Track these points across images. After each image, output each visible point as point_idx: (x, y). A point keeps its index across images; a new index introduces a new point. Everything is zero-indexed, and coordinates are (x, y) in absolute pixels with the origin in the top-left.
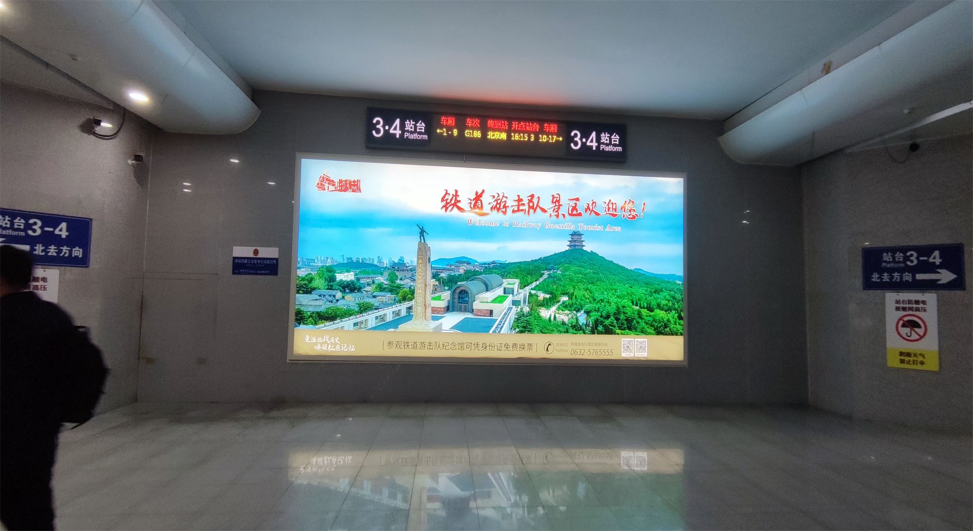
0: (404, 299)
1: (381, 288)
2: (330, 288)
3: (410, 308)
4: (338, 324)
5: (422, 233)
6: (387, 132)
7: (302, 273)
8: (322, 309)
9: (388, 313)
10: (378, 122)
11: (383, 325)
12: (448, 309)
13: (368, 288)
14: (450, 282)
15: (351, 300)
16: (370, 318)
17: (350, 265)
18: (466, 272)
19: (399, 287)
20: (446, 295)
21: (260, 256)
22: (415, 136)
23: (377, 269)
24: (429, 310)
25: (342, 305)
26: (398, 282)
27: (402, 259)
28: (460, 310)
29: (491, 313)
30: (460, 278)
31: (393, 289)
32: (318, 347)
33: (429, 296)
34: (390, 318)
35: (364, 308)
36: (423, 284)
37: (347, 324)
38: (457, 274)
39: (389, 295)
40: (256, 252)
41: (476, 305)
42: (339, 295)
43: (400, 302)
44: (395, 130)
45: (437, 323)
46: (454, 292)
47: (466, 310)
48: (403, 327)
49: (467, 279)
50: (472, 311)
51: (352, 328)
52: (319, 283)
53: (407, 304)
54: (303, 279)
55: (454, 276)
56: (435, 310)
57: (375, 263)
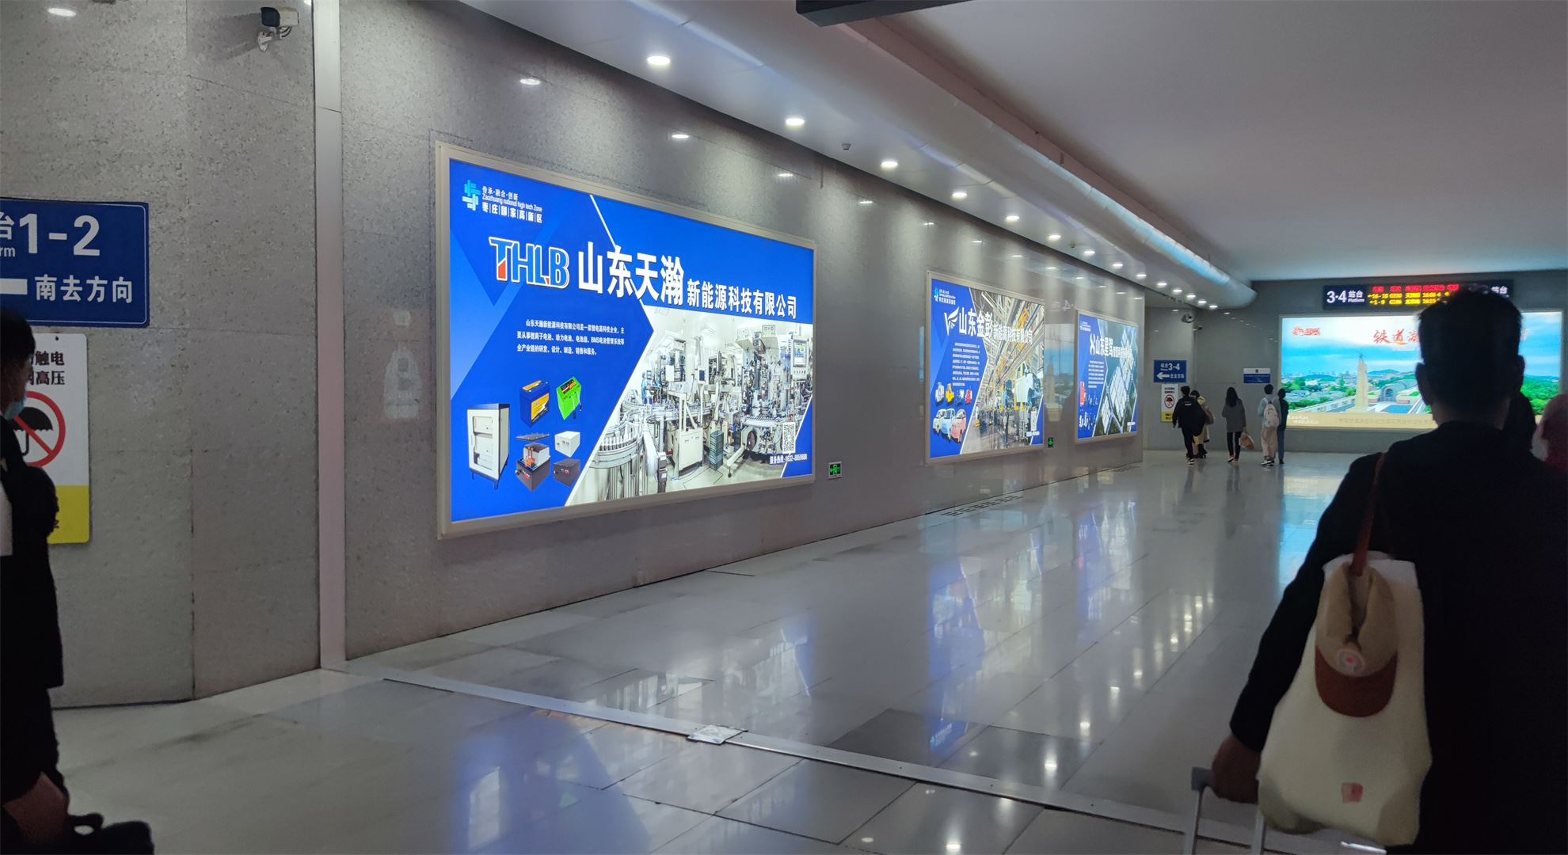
0: (1349, 395)
1: (1334, 389)
2: (1302, 389)
3: (1353, 400)
4: (1308, 408)
5: (1361, 357)
6: (1337, 299)
7: (1285, 381)
8: (1297, 401)
9: (1340, 403)
10: (1331, 294)
11: (1336, 410)
12: (1379, 400)
13: (1326, 389)
14: (1381, 384)
15: (1315, 396)
16: (1328, 405)
17: (1313, 377)
18: (1392, 378)
19: (1346, 388)
20: (1378, 392)
21: (1259, 373)
22: (1356, 300)
23: (1331, 379)
24: (1366, 401)
25: (1309, 398)
26: (1345, 385)
27: (1347, 372)
28: (1387, 400)
29: (1409, 402)
30: (1387, 382)
31: (1343, 389)
32: (1296, 422)
33: (1366, 393)
34: (1340, 405)
35: (1324, 400)
36: (1362, 387)
37: (1314, 408)
38: (1385, 380)
39: (1340, 392)
40: (1257, 371)
41: (1398, 397)
42: (1308, 393)
43: (1347, 396)
44: (1343, 297)
45: (1372, 408)
46: (1383, 390)
47: (1391, 401)
48: (1348, 410)
49: (1392, 382)
50: (1395, 401)
51: (1316, 411)
52: (1295, 386)
53: (1351, 397)
54: (1285, 385)
55: (1383, 381)
56: (1370, 401)
57: (1330, 375)
